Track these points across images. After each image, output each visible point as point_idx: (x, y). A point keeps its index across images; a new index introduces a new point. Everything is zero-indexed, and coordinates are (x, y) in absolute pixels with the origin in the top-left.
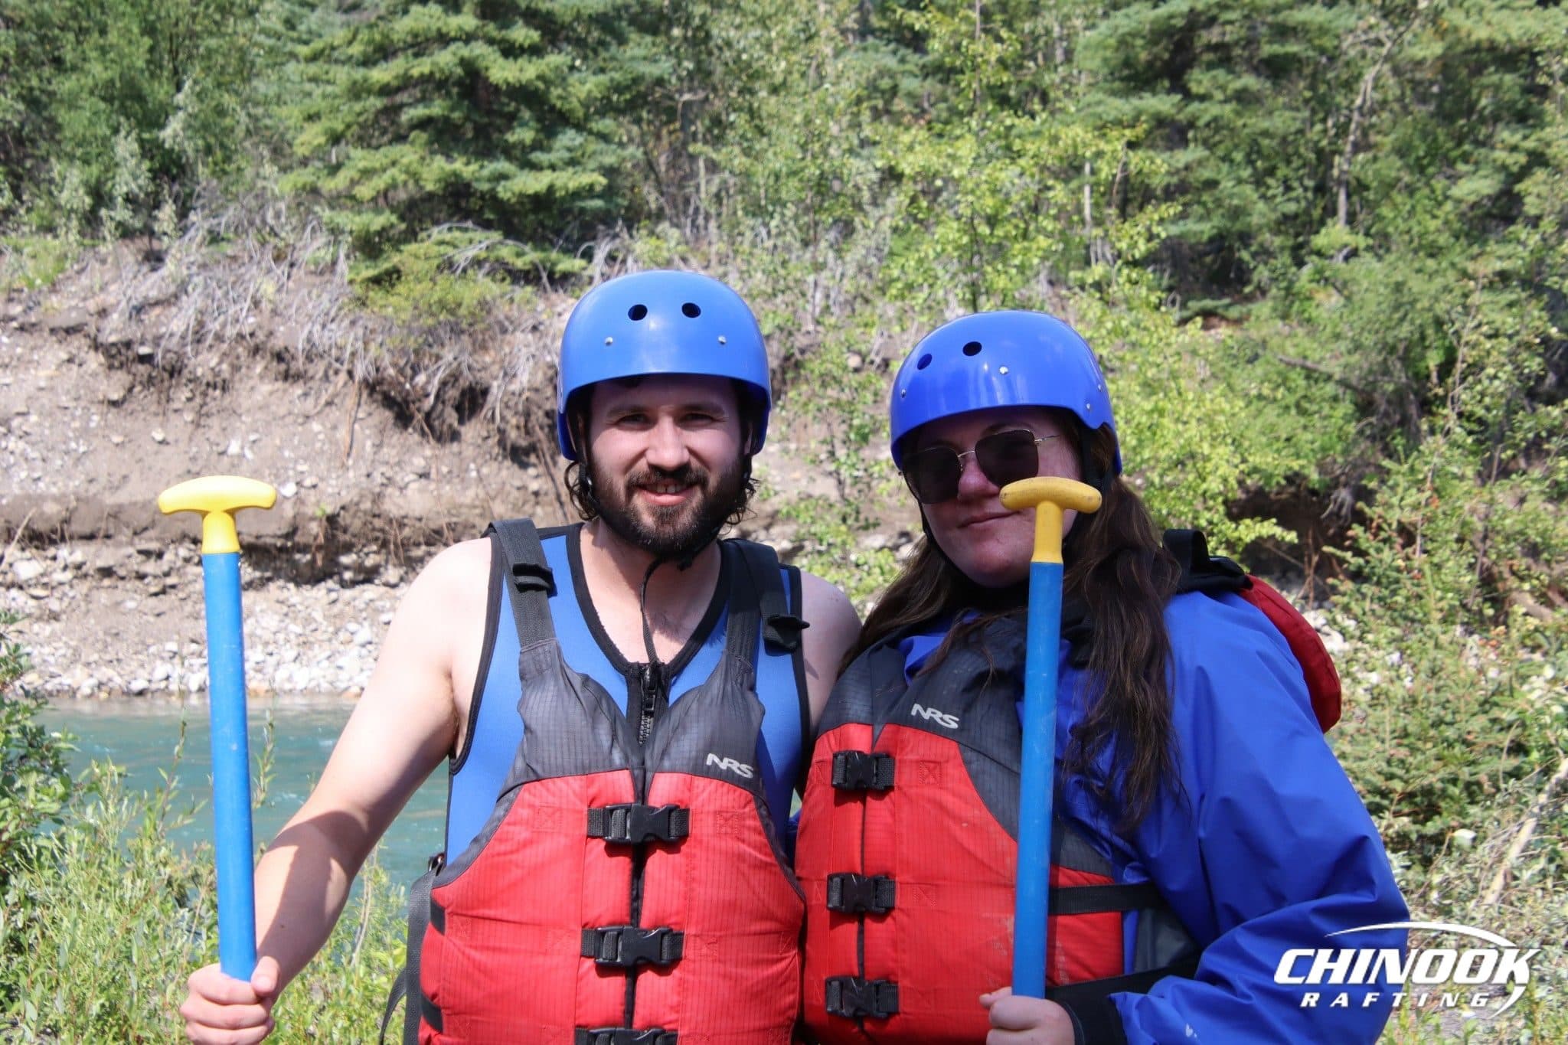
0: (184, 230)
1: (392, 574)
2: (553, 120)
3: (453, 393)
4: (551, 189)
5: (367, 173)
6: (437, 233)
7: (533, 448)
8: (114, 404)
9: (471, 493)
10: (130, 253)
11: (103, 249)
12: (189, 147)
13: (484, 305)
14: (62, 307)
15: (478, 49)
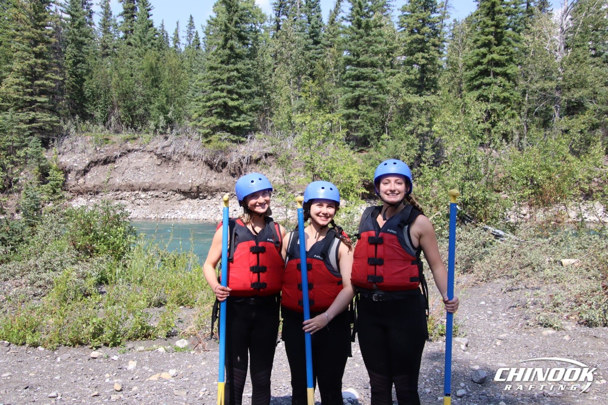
0: (172, 133)
1: (209, 197)
2: (240, 112)
3: (221, 163)
4: (240, 125)
5: (205, 122)
6: (218, 133)
7: (236, 174)
8: (159, 165)
9: (224, 182)
10: (162, 137)
11: (157, 136)
12: (173, 118)
13: (227, 147)
14: (150, 147)
15: (227, 99)
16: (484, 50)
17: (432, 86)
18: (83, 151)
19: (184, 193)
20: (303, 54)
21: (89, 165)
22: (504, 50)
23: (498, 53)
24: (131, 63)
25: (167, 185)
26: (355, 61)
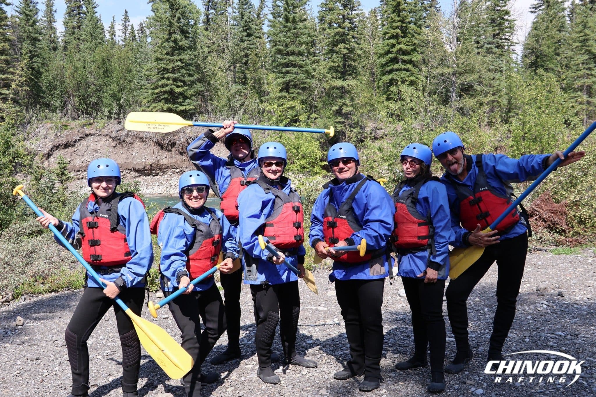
0: (124, 118)
1: (161, 174)
2: (185, 98)
3: (170, 144)
4: (185, 109)
7: (184, 152)
8: (114, 147)
9: (174, 160)
10: (116, 122)
11: (112, 121)
12: (124, 104)
14: (105, 131)
15: (173, 86)
16: (393, 41)
17: (353, 72)
18: (45, 137)
19: (139, 171)
20: (238, 45)
21: (52, 149)
22: (409, 42)
23: (404, 44)
24: (83, 57)
25: (122, 164)
26: (285, 51)
